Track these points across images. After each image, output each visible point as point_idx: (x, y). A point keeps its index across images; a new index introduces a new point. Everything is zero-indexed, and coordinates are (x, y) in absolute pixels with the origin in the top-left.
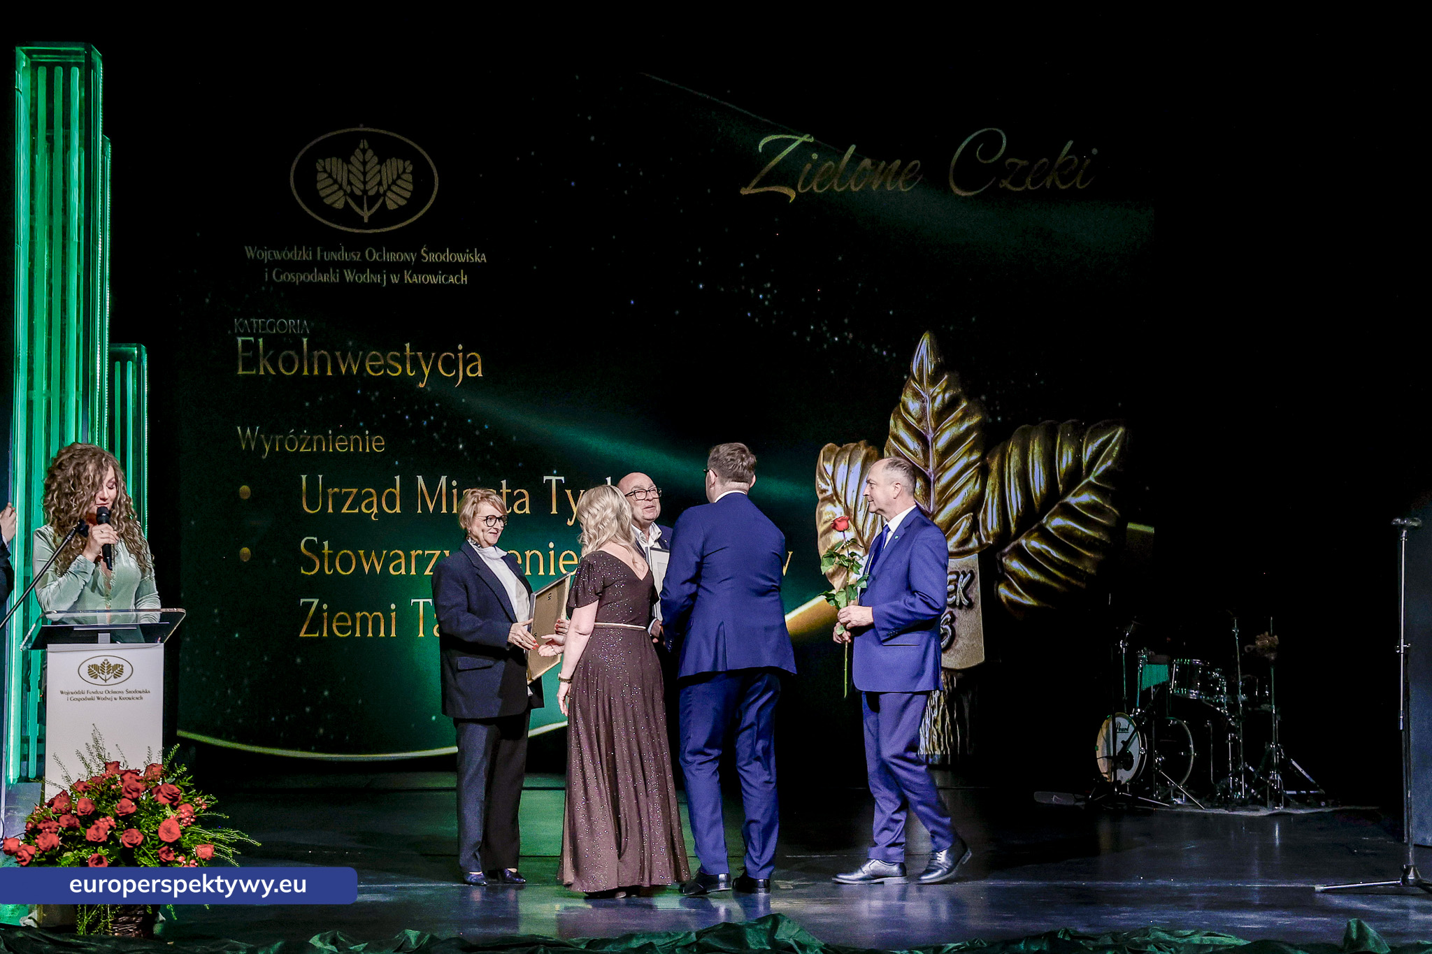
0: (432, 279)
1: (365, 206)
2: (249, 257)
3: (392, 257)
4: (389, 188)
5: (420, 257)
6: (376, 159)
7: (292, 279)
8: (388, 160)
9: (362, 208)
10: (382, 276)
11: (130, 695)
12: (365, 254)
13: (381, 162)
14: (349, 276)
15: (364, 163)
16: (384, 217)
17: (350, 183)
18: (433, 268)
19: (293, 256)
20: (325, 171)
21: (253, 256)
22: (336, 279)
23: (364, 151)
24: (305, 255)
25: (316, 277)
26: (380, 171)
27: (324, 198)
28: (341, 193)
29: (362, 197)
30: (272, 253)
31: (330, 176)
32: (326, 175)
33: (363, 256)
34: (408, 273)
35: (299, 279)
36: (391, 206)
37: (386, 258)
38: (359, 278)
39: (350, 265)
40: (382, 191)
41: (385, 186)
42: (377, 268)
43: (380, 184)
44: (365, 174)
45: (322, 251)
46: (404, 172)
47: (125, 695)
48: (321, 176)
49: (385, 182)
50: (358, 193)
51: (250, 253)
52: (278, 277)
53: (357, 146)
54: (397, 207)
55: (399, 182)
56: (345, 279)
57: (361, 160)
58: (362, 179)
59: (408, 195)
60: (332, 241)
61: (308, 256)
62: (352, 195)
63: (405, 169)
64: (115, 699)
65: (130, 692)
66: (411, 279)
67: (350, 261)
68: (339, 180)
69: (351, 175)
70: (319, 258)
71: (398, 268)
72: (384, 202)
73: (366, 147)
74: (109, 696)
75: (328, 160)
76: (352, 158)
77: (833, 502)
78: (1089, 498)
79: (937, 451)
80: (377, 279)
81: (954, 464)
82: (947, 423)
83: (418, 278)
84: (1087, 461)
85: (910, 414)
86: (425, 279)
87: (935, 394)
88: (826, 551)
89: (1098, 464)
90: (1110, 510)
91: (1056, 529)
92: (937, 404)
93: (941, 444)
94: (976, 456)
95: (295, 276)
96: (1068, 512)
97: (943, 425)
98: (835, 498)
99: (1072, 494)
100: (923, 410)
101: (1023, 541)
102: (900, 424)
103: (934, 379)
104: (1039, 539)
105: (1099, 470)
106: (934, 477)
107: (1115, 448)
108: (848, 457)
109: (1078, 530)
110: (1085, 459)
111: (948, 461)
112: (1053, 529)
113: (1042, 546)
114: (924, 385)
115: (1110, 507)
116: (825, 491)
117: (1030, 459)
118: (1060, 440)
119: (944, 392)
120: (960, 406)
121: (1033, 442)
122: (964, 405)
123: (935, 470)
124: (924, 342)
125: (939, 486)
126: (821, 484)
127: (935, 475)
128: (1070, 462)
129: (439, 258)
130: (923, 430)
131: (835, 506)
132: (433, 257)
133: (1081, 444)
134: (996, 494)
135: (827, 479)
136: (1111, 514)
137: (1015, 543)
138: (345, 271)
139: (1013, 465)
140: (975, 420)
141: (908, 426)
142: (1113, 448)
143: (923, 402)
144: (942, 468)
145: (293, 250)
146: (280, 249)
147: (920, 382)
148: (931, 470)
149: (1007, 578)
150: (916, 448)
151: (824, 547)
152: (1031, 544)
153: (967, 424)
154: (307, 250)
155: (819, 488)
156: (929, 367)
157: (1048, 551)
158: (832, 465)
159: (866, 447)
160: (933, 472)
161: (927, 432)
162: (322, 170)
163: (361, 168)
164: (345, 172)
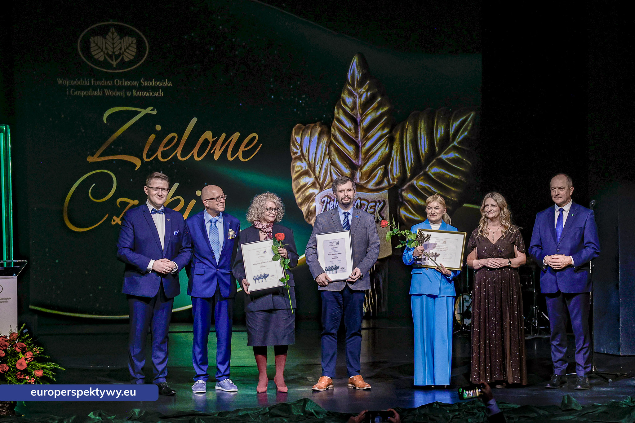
0: (146, 94)
1: (114, 60)
3: (127, 83)
4: (125, 51)
5: (140, 83)
6: (118, 37)
7: (80, 94)
8: (124, 38)
9: (112, 61)
10: (123, 92)
11: (1, 301)
13: (121, 38)
14: (107, 92)
15: (113, 39)
16: (123, 64)
17: (106, 48)
18: (147, 89)
19: (80, 83)
20: (94, 42)
21: (61, 83)
22: (101, 93)
23: (113, 33)
24: (86, 83)
25: (91, 93)
26: (120, 43)
27: (94, 55)
28: (102, 53)
29: (112, 55)
30: (70, 82)
31: (97, 45)
32: (95, 45)
33: (113, 82)
34: (135, 91)
35: (83, 93)
36: (126, 59)
37: (124, 84)
38: (112, 93)
39: (108, 87)
40: (121, 52)
41: (123, 49)
42: (120, 88)
43: (121, 49)
44: (113, 44)
45: (94, 80)
46: (132, 43)
48: (92, 45)
49: (123, 47)
50: (110, 53)
51: (60, 82)
52: (73, 93)
53: (110, 31)
54: (129, 60)
55: (130, 48)
56: (105, 94)
57: (112, 37)
58: (112, 46)
59: (134, 54)
60: (99, 76)
61: (88, 83)
62: (107, 54)
63: (132, 41)
65: (2, 299)
66: (137, 94)
67: (107, 85)
68: (101, 47)
69: (107, 44)
70: (92, 84)
71: (130, 88)
72: (123, 58)
73: (114, 31)
75: (96, 38)
76: (107, 37)
77: (301, 160)
78: (453, 155)
79: (363, 128)
80: (120, 94)
81: (373, 135)
82: (369, 111)
83: (140, 93)
84: (452, 132)
85: (347, 105)
86: (143, 94)
87: (362, 93)
88: (297, 189)
89: (460, 133)
90: (467, 162)
91: (434, 174)
92: (363, 99)
93: (365, 123)
94: (386, 130)
95: (81, 92)
96: (442, 164)
97: (367, 112)
98: (302, 157)
99: (444, 152)
100: (355, 103)
101: (414, 182)
102: (341, 112)
103: (361, 84)
104: (424, 180)
105: (459, 138)
106: (362, 144)
107: (469, 124)
108: (310, 132)
109: (447, 174)
110: (452, 131)
111: (370, 134)
112: (432, 174)
113: (426, 185)
114: (355, 87)
115: (466, 161)
116: (296, 153)
117: (419, 132)
118: (437, 120)
119: (367, 91)
120: (376, 100)
121: (421, 122)
122: (379, 99)
123: (362, 140)
124: (355, 61)
125: (364, 149)
126: (294, 149)
127: (362, 143)
128: (442, 133)
129: (149, 84)
130: (355, 115)
131: (302, 162)
132: (147, 83)
133: (449, 123)
134: (398, 153)
135: (297, 146)
136: (467, 164)
137: (410, 183)
138: (105, 90)
139: (409, 136)
140: (386, 109)
141: (345, 113)
142: (468, 125)
143: (354, 98)
144: (366, 138)
145: (80, 80)
146: (74, 80)
147: (353, 86)
148: (359, 139)
149: (405, 204)
150: (351, 126)
151: (296, 187)
152: (419, 183)
153: (381, 111)
154: (87, 80)
155: (292, 151)
156: (358, 76)
157: (429, 188)
158: (300, 137)
159: (320, 126)
160: (361, 141)
161: (357, 116)
162: (93, 42)
163: (111, 41)
164: (104, 43)
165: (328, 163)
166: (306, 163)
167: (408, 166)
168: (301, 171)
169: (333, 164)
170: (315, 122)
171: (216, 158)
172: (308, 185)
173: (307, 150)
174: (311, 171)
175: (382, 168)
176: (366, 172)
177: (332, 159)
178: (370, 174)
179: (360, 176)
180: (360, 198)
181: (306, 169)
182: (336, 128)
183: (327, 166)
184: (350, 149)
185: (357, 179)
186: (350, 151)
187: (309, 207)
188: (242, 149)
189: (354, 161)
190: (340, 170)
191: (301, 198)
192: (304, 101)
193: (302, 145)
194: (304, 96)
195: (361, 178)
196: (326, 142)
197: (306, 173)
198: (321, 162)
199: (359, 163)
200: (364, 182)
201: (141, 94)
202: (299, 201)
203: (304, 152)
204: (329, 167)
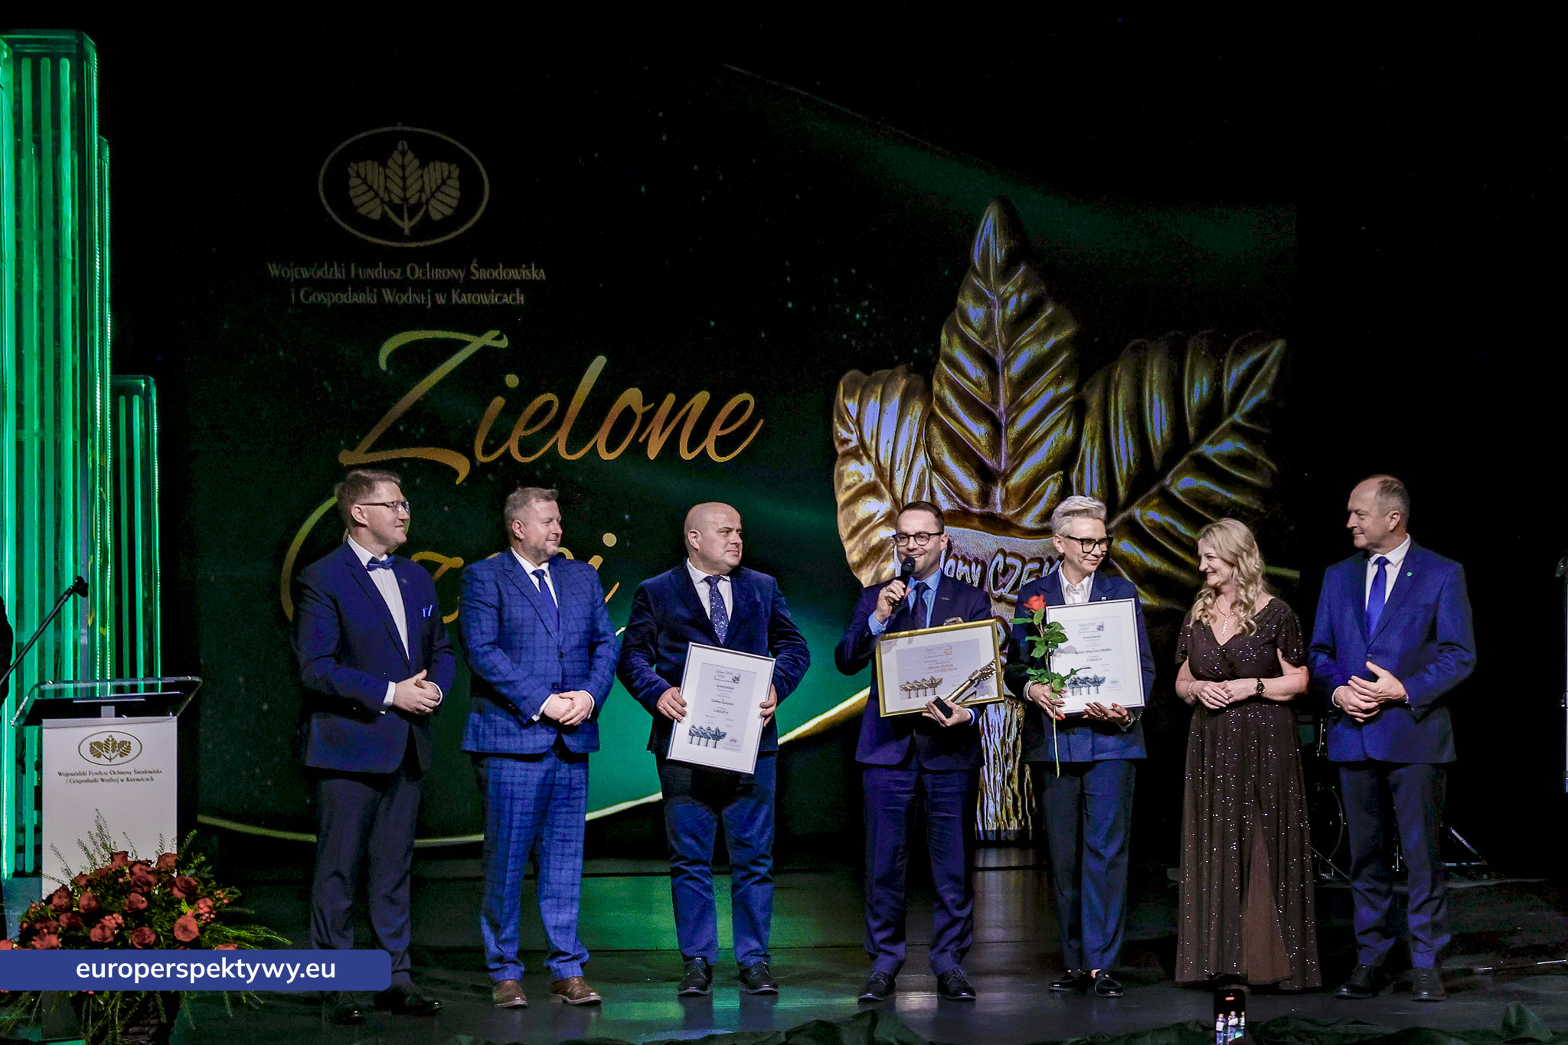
0: (483, 299)
1: (406, 216)
2: (272, 274)
3: (439, 274)
4: (433, 195)
5: (469, 273)
6: (417, 163)
7: (322, 300)
8: (431, 165)
9: (401, 218)
10: (426, 296)
11: (139, 776)
12: (406, 271)
13: (422, 166)
14: (388, 296)
15: (403, 167)
16: (427, 228)
17: (387, 190)
18: (484, 286)
19: (324, 274)
20: (358, 176)
21: (277, 273)
22: (373, 299)
23: (403, 154)
24: (337, 273)
25: (350, 297)
27: (357, 207)
28: (378, 200)
29: (403, 205)
30: (299, 271)
31: (364, 181)
32: (359, 181)
33: (404, 272)
34: (456, 290)
35: (331, 298)
36: (436, 216)
37: (431, 276)
38: (400, 298)
39: (391, 284)
40: (424, 200)
41: (428, 194)
42: (420, 286)
43: (422, 190)
44: (404, 179)
45: (356, 268)
46: (449, 177)
47: (133, 776)
48: (354, 182)
49: (427, 189)
50: (397, 201)
51: (274, 271)
52: (306, 298)
53: (396, 148)
54: (441, 217)
55: (444, 189)
56: (384, 300)
57: (400, 164)
58: (401, 184)
59: (454, 203)
60: (369, 256)
61: (341, 273)
62: (390, 203)
63: (450, 173)
64: (122, 780)
65: (139, 772)
66: (460, 299)
67: (389, 280)
68: (375, 187)
69: (388, 181)
70: (353, 276)
71: (445, 286)
72: (427, 209)
73: (406, 148)
74: (114, 777)
75: (362, 164)
76: (390, 163)
77: (858, 458)
78: (1232, 445)
79: (1010, 379)
80: (420, 299)
81: (1035, 399)
82: (1023, 339)
83: (467, 297)
84: (1230, 389)
85: (970, 325)
86: (476, 298)
87: (1007, 295)
88: (850, 529)
89: (1246, 395)
90: (1264, 463)
91: (1183, 493)
92: (1010, 311)
93: (1016, 370)
94: (1067, 386)
95: (326, 296)
96: (1203, 467)
97: (1020, 341)
98: (861, 452)
99: (1208, 440)
100: (990, 318)
101: (1136, 512)
102: (956, 340)
103: (1006, 272)
104: (1161, 508)
105: (1247, 404)
106: (1007, 417)
107: (1271, 371)
108: (880, 391)
109: (1218, 493)
110: (1228, 389)
111: (1026, 396)
112: (1181, 493)
113: (1164, 519)
114: (990, 281)
115: (1264, 459)
116: (846, 441)
117: (1147, 388)
118: (1192, 359)
119: (1020, 291)
120: (1043, 311)
121: (1152, 366)
122: (1049, 310)
123: (1008, 408)
124: (990, 221)
125: (1013, 432)
126: (842, 432)
127: (1008, 415)
128: (1204, 394)
129: (491, 275)
130: (989, 348)
131: (862, 464)
132: (482, 274)
133: (1221, 366)
134: (1097, 443)
135: (850, 424)
136: (1266, 469)
137: (1125, 514)
138: (383, 290)
139: (1121, 400)
140: (1066, 333)
141: (967, 343)
142: (1268, 371)
143: (989, 307)
144: (1017, 406)
145: (323, 266)
146: (308, 266)
147: (985, 277)
148: (1002, 408)
149: (1114, 567)
150: (980, 375)
151: (847, 524)
152: (1147, 514)
153: (1053, 339)
154: (339, 266)
155: (838, 437)
156: (998, 255)
157: (1172, 526)
158: (856, 403)
159: (907, 375)
160: (1006, 409)
161: (995, 352)
162: (355, 175)
163: (400, 173)
164: (382, 177)
165: (925, 465)
166: (871, 466)
167: (1121, 472)
168: (860, 485)
169: (937, 467)
170: (892, 365)
171: (653, 452)
172: (877, 519)
173: (875, 433)
174: (883, 487)
175: (1057, 479)
176: (1017, 488)
177: (936, 456)
178: (1027, 494)
179: (1004, 497)
180: (1002, 551)
181: (872, 480)
182: (943, 381)
183: (923, 473)
184: (978, 432)
185: (995, 505)
186: (978, 436)
187: (878, 574)
188: (715, 431)
189: (990, 462)
190: (955, 483)
191: (860, 552)
192: (867, 316)
193: (862, 421)
194: (866, 303)
195: (1005, 503)
196: (919, 414)
197: (871, 490)
198: (907, 464)
199: (1000, 464)
200: (1012, 512)
201: (467, 299)
202: (853, 557)
203: (867, 439)
204: (927, 474)
